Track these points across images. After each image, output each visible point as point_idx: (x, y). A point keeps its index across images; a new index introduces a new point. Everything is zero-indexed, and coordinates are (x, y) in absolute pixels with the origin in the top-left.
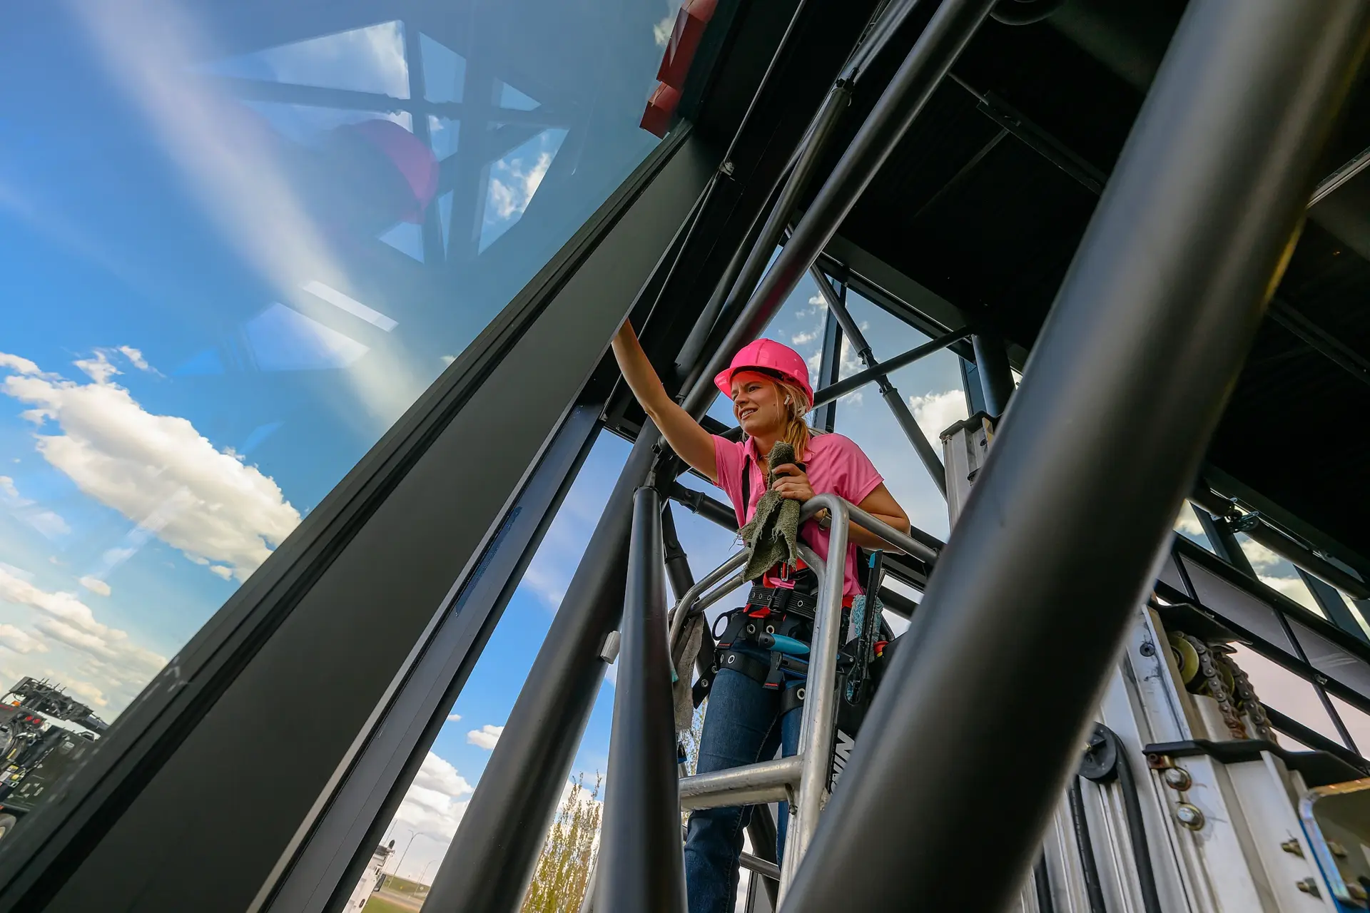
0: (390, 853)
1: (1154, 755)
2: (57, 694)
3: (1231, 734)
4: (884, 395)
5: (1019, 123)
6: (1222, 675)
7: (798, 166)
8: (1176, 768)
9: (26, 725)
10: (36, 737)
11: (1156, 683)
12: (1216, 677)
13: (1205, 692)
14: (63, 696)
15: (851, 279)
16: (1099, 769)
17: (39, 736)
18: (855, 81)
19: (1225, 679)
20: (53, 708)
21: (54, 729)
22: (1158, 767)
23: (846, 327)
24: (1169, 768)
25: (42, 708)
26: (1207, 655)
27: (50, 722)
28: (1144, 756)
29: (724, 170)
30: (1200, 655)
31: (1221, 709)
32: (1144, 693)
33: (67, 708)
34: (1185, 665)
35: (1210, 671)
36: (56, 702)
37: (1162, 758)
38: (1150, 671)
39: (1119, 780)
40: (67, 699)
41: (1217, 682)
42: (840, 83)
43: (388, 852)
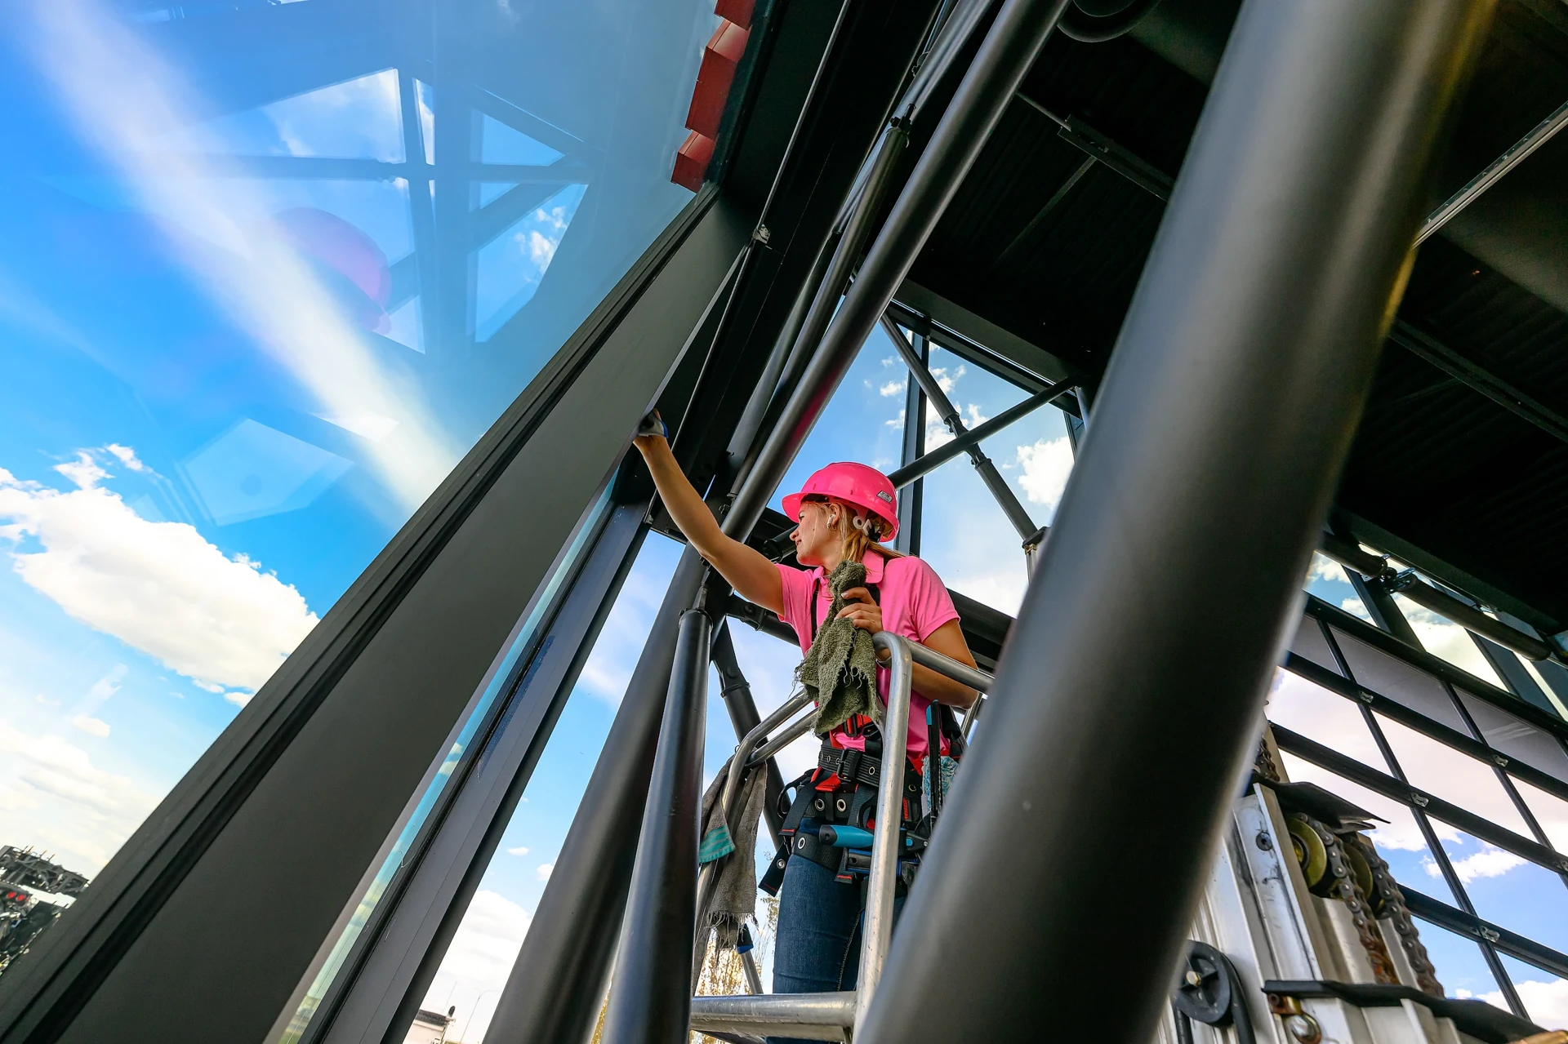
0: (451, 1022)
1: (1275, 996)
2: (44, 864)
3: (1369, 958)
4: (976, 468)
5: (1106, 150)
6: (1355, 874)
7: (852, 221)
8: (1302, 1014)
9: (9, 903)
10: (21, 917)
11: (1276, 886)
12: (1348, 877)
13: (1337, 894)
14: (52, 865)
15: (934, 333)
16: (1211, 1011)
17: (25, 915)
18: (912, 118)
19: (1360, 880)
20: (40, 881)
21: (42, 907)
22: (1281, 1012)
23: (929, 391)
24: (1293, 1015)
25: (28, 881)
26: (1335, 846)
27: (37, 896)
28: (1265, 995)
29: (759, 238)
30: (1327, 847)
31: (1355, 922)
32: (1263, 901)
33: (56, 879)
34: (1310, 861)
35: (1340, 870)
36: (43, 873)
37: (1284, 999)
38: (1269, 870)
39: (1234, 1025)
40: (59, 868)
41: (1348, 885)
42: (896, 122)
43: (448, 1021)
